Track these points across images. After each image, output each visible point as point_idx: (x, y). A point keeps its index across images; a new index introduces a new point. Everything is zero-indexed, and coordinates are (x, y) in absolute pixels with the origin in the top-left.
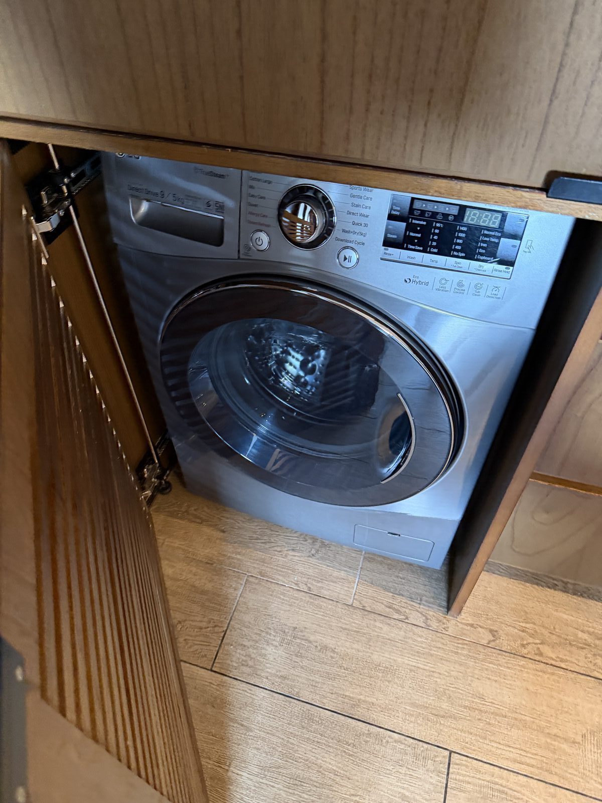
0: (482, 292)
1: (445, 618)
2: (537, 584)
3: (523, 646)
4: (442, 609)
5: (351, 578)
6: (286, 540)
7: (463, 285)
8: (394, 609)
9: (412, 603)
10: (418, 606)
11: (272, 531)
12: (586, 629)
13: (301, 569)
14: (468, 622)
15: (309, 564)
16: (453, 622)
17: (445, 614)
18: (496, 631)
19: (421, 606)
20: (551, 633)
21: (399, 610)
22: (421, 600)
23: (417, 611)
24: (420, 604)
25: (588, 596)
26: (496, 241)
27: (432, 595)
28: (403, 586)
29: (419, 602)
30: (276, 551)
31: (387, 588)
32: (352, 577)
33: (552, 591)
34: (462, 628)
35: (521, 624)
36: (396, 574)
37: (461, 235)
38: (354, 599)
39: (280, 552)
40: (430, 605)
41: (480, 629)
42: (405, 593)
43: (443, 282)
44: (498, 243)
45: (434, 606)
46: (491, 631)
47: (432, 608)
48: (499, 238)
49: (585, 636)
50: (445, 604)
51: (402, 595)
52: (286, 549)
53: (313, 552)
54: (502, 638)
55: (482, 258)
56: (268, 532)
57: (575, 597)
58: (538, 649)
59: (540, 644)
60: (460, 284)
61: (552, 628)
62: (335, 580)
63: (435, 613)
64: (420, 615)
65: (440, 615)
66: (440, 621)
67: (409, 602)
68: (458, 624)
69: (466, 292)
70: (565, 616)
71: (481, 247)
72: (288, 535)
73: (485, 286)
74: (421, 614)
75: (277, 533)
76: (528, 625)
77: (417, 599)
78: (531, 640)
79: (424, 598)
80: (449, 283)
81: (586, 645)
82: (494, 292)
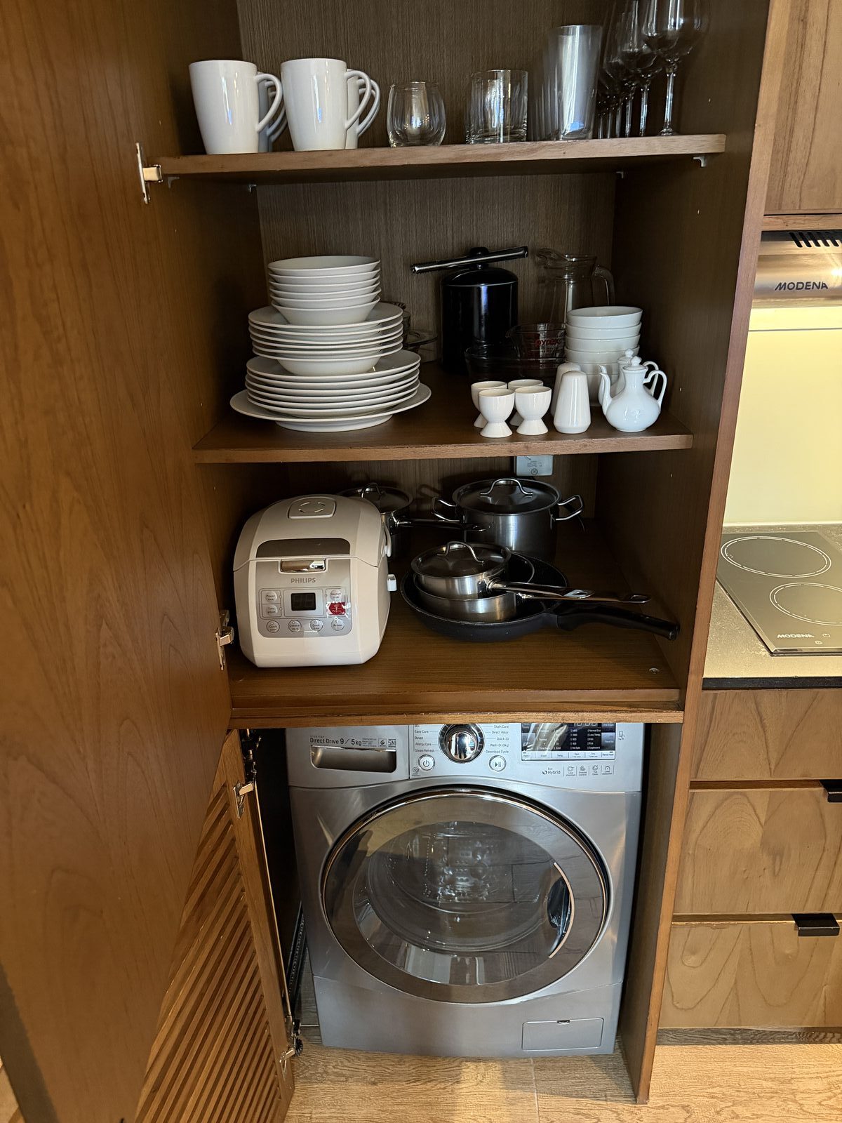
0: (598, 771)
1: (635, 1107)
2: (708, 1044)
3: (718, 1113)
4: (629, 1099)
5: (528, 1095)
6: (446, 1073)
7: (584, 769)
8: (583, 1114)
9: (598, 1102)
10: (604, 1103)
11: (428, 1067)
12: (768, 1076)
13: (474, 1101)
14: (658, 1105)
15: (481, 1093)
16: (644, 1109)
17: (634, 1104)
18: (688, 1106)
19: (609, 1103)
20: (738, 1091)
21: (589, 1115)
22: (606, 1096)
23: (606, 1109)
24: (606, 1100)
25: (758, 1042)
26: (599, 735)
27: (615, 1087)
28: (583, 1087)
29: (604, 1099)
30: (440, 1089)
31: (569, 1093)
32: (529, 1093)
33: (724, 1046)
34: (655, 1114)
35: (708, 1091)
36: (573, 1075)
37: (574, 735)
38: (540, 1116)
39: (445, 1088)
40: (616, 1099)
41: (672, 1109)
42: (588, 1094)
43: (570, 769)
44: (601, 736)
45: (620, 1099)
46: (683, 1107)
47: (620, 1101)
48: (600, 733)
49: (769, 1084)
50: (630, 1092)
51: (586, 1097)
52: (450, 1084)
53: (480, 1078)
54: (696, 1111)
55: (592, 748)
56: (425, 1069)
57: (746, 1046)
58: (733, 1112)
59: (732, 1106)
60: (582, 769)
61: (737, 1085)
62: (513, 1102)
63: (624, 1107)
64: (611, 1113)
65: (629, 1106)
66: (632, 1112)
67: (595, 1102)
68: (650, 1110)
69: (587, 774)
70: (745, 1070)
71: (590, 741)
72: (448, 1066)
73: (599, 767)
74: (612, 1111)
75: (435, 1068)
76: (715, 1090)
77: (601, 1096)
78: (723, 1104)
79: (608, 1093)
80: (575, 769)
81: (773, 1093)
82: (607, 770)
